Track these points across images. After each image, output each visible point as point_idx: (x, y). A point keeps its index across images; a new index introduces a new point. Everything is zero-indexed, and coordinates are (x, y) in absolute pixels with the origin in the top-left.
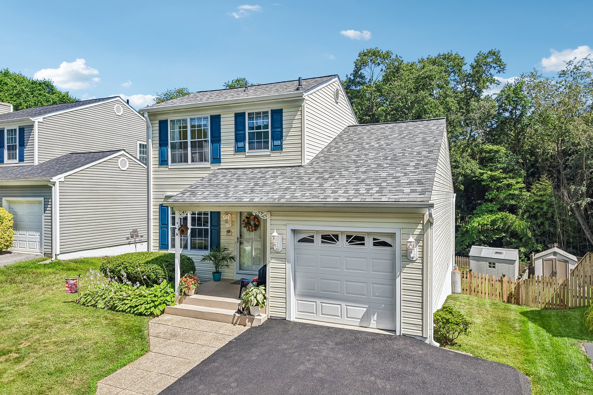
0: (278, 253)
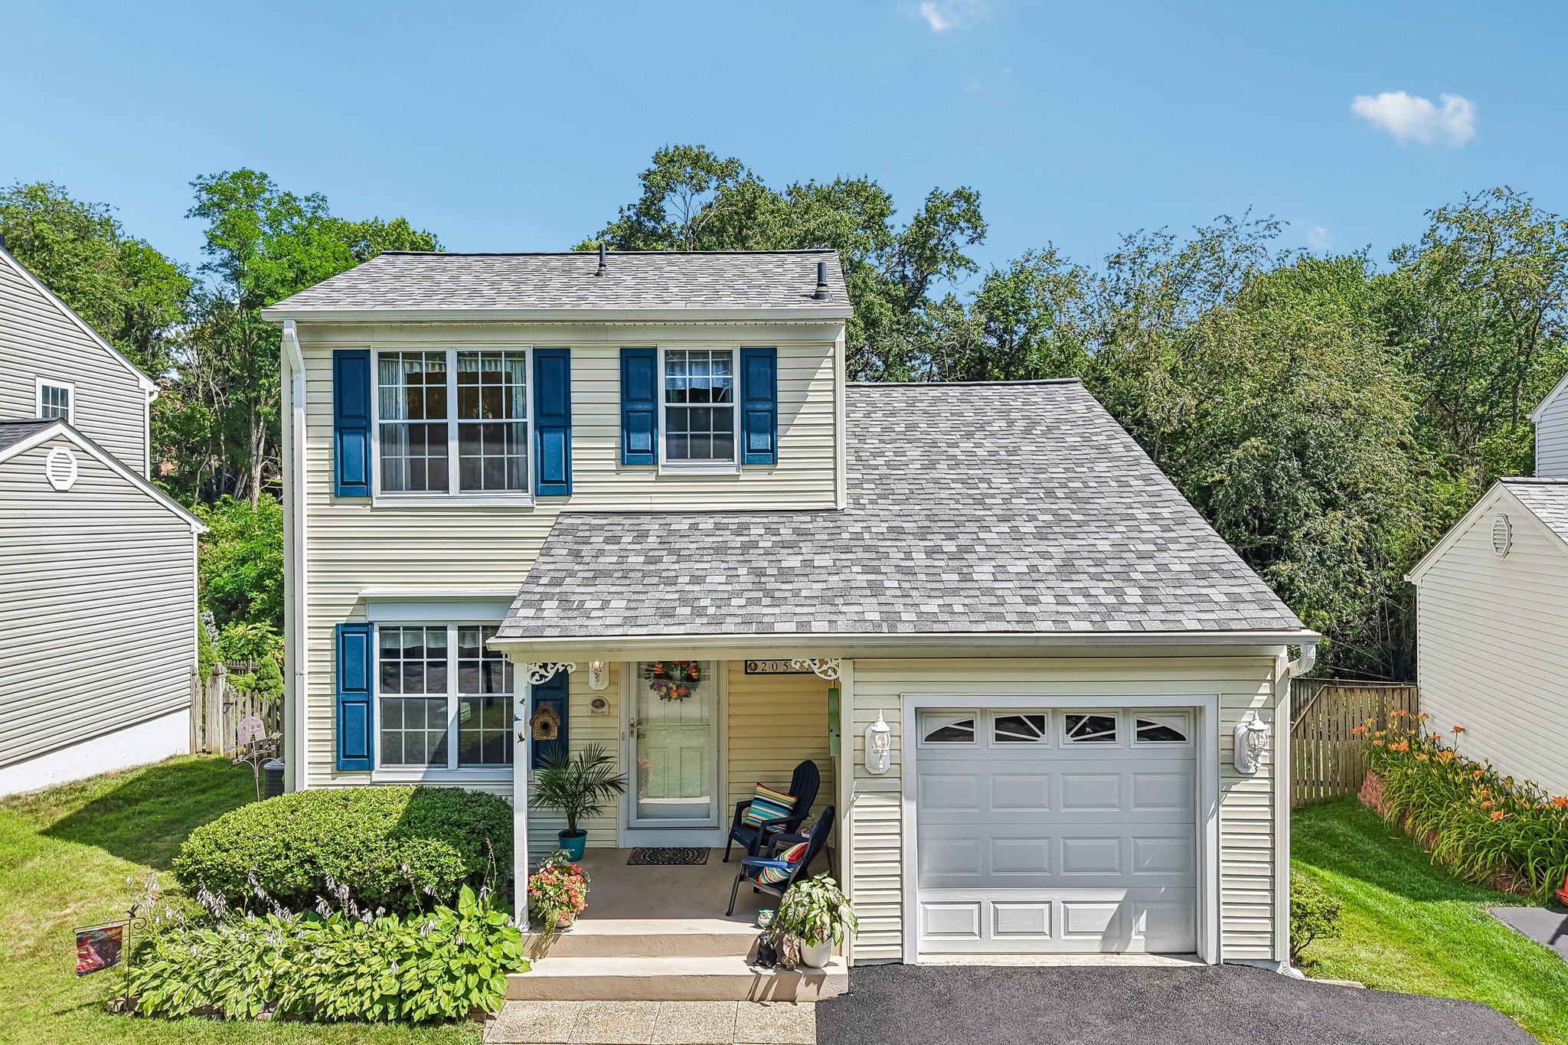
0: (878, 776)
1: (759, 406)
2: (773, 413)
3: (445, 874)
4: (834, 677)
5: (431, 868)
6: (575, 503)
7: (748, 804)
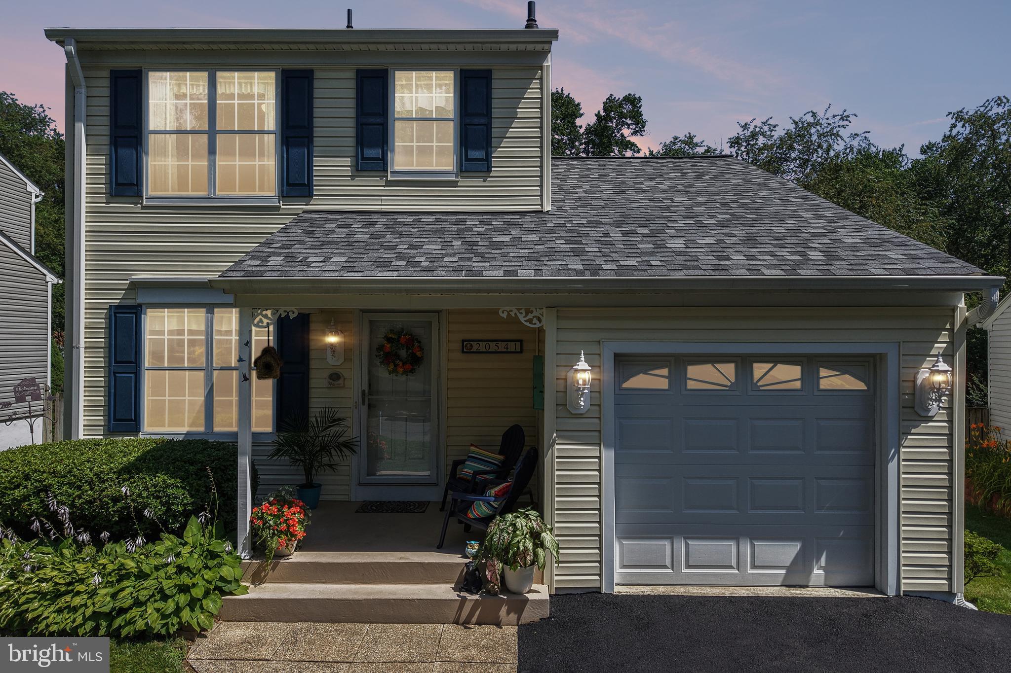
0: (579, 416)
1: (476, 120)
2: (488, 127)
3: (173, 504)
4: (538, 325)
5: (158, 497)
6: (317, 204)
7: (462, 462)
